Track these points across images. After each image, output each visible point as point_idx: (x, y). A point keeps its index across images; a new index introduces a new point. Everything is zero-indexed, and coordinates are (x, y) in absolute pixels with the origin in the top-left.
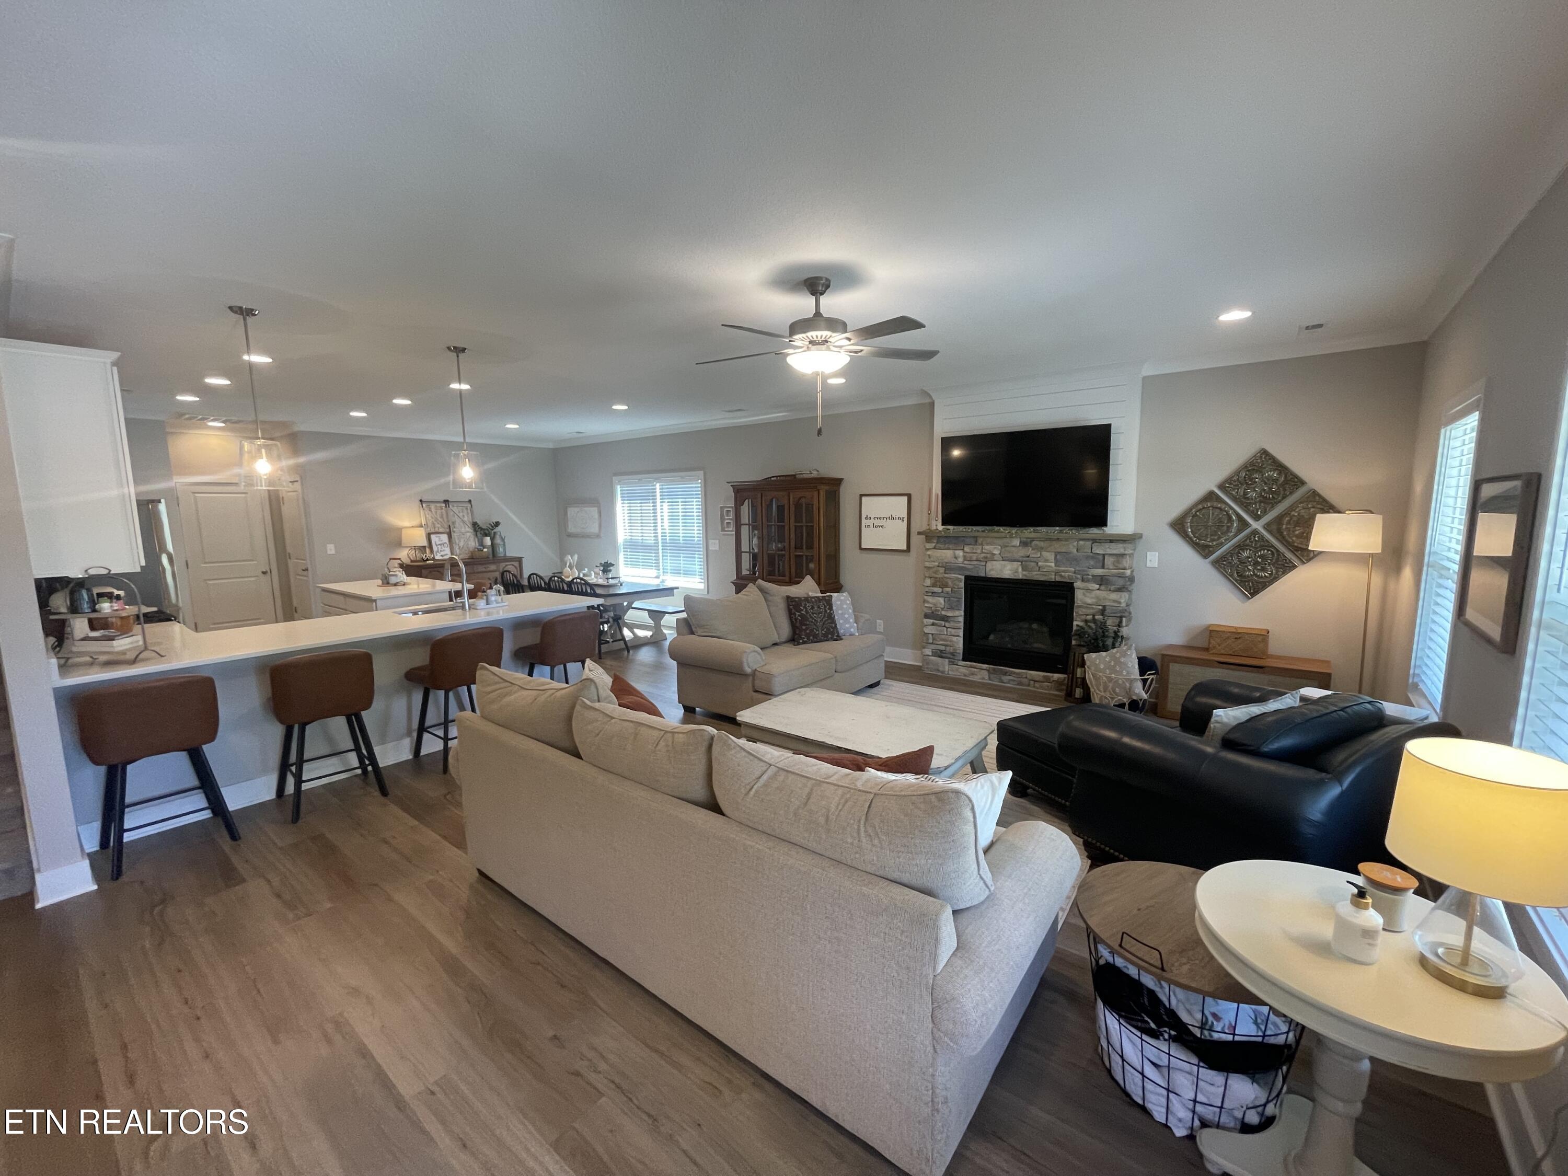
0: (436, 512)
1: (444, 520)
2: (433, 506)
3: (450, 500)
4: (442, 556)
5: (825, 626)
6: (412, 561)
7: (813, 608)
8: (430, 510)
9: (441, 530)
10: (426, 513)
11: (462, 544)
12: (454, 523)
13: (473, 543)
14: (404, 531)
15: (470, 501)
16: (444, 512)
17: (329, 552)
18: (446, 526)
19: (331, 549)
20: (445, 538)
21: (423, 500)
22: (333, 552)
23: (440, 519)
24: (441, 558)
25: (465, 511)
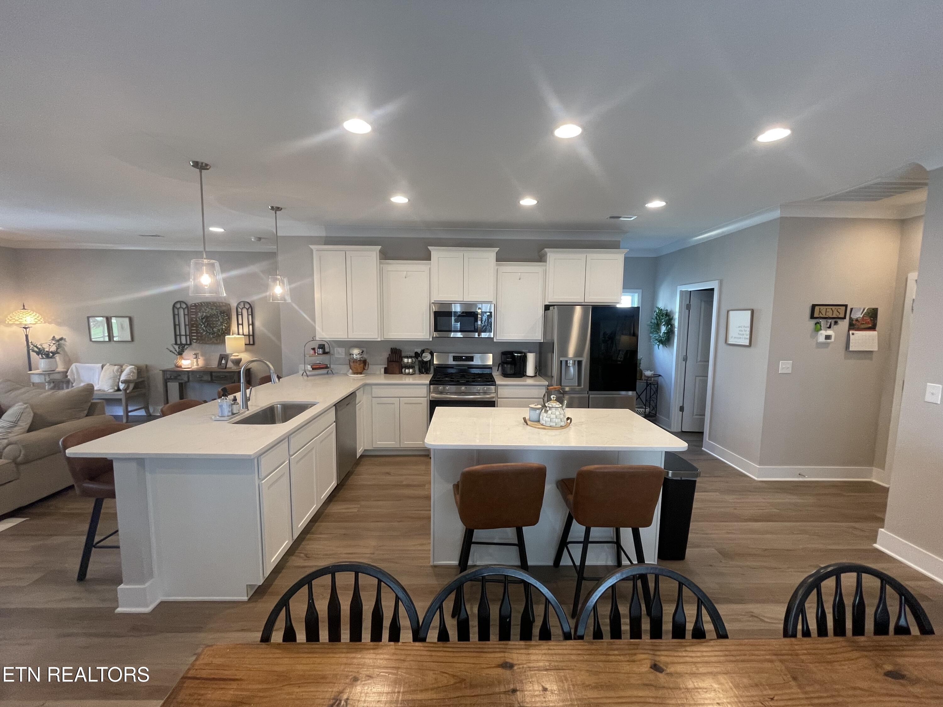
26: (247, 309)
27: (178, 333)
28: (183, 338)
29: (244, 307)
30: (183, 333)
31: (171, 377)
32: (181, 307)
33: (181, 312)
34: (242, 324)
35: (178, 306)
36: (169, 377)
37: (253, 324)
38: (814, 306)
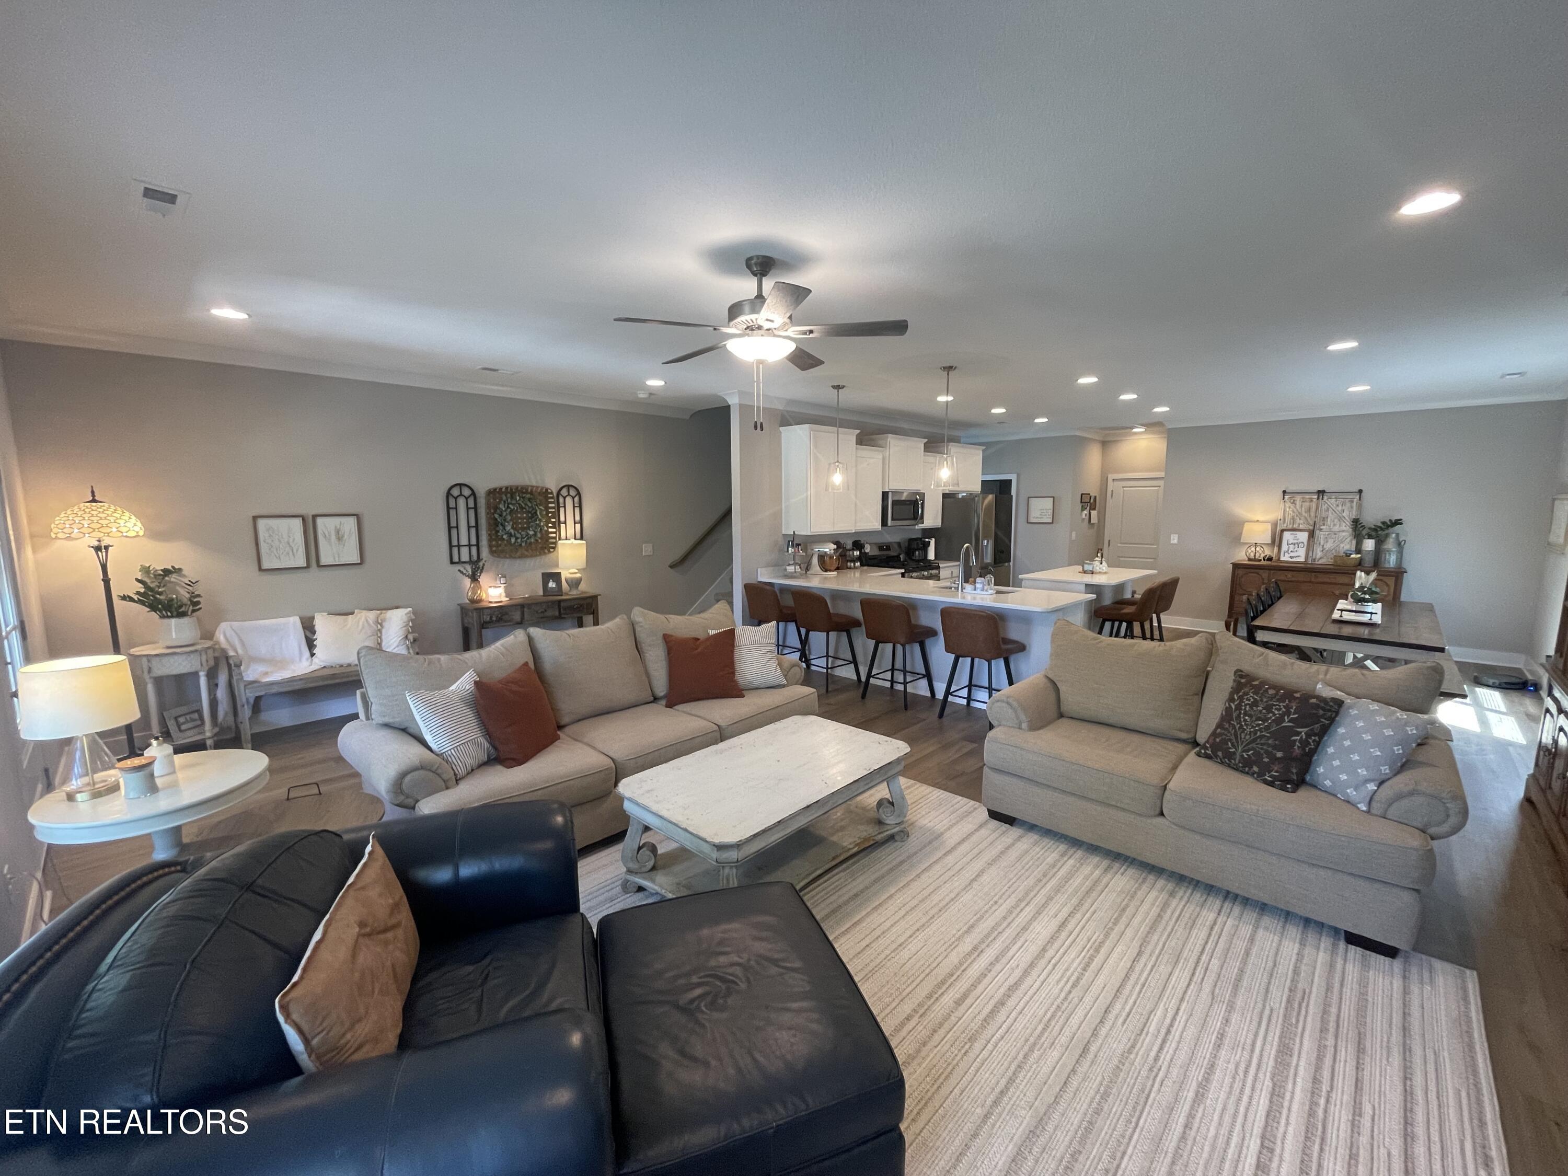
0: (1302, 506)
1: (1310, 516)
2: (1298, 498)
3: (1327, 491)
4: (1291, 557)
5: (1254, 745)
6: (1250, 560)
7: (1255, 704)
8: (1294, 503)
9: (1301, 527)
10: (1287, 505)
11: (1328, 546)
12: (1324, 519)
13: (1347, 544)
14: (1247, 526)
15: (1360, 492)
16: (1314, 505)
17: (1172, 542)
18: (1312, 523)
19: (1174, 539)
20: (1303, 537)
21: (1287, 491)
22: (1176, 541)
23: (1304, 514)
24: (1290, 560)
25: (1348, 504)
26: (573, 498)
27: (455, 543)
28: (465, 551)
29: (569, 495)
30: (464, 541)
31: (491, 618)
32: (461, 495)
33: (462, 502)
34: (565, 523)
35: (456, 492)
36: (488, 619)
37: (581, 522)
38: (1082, 494)
